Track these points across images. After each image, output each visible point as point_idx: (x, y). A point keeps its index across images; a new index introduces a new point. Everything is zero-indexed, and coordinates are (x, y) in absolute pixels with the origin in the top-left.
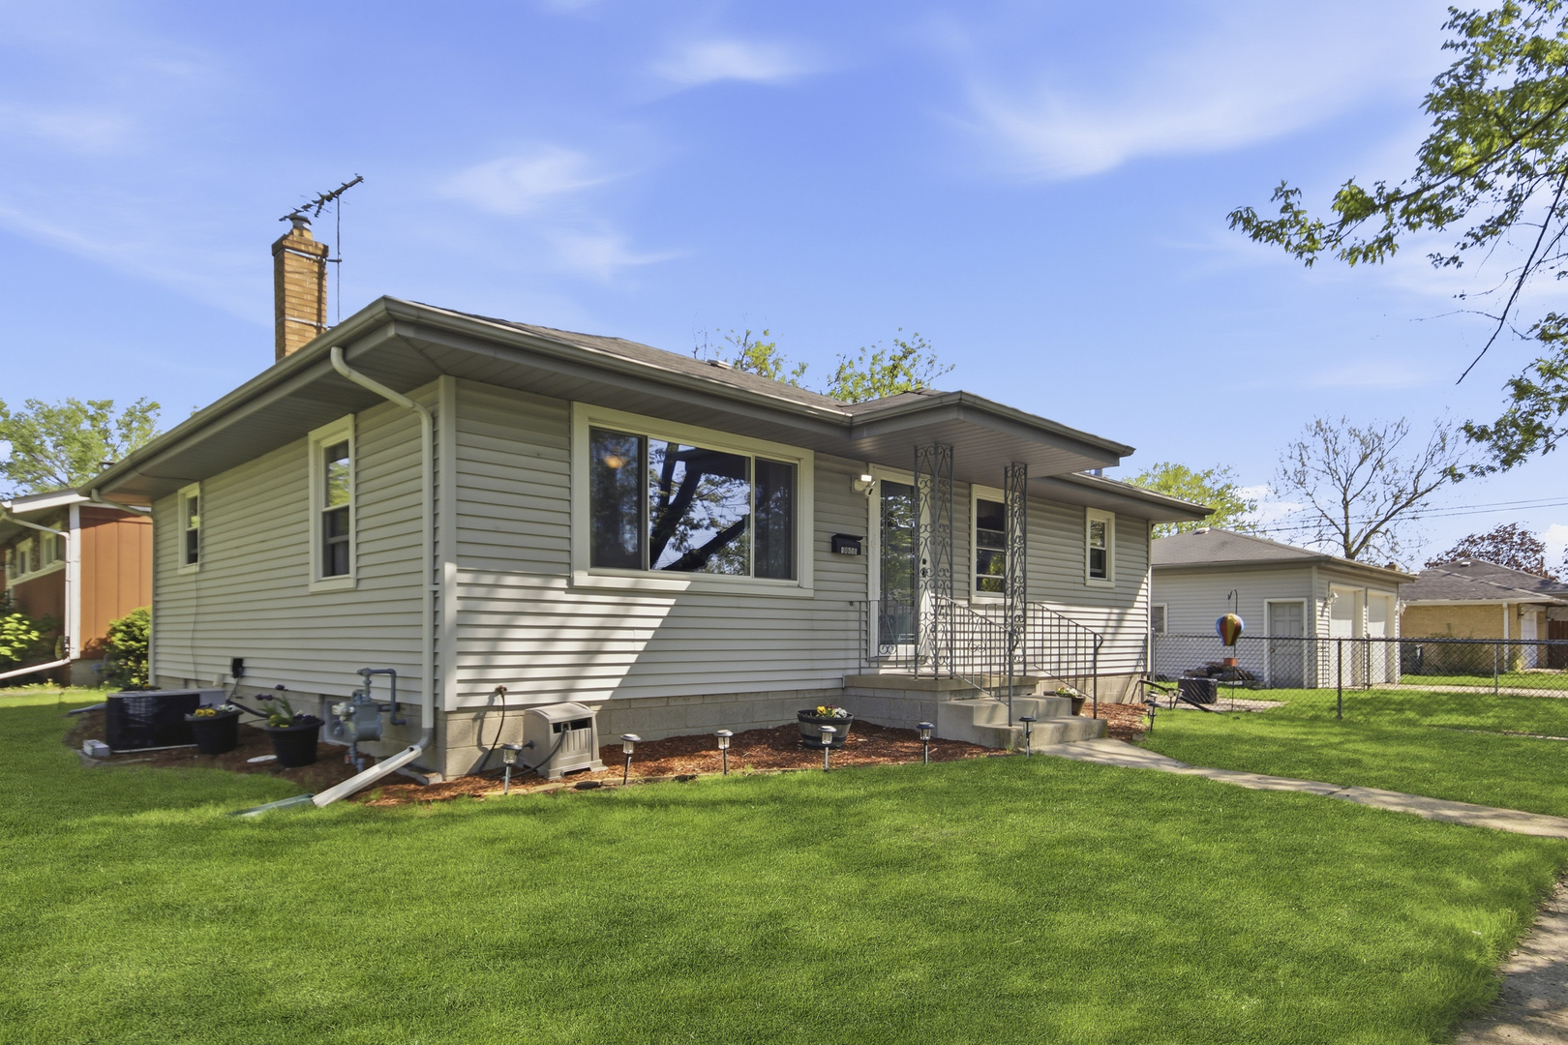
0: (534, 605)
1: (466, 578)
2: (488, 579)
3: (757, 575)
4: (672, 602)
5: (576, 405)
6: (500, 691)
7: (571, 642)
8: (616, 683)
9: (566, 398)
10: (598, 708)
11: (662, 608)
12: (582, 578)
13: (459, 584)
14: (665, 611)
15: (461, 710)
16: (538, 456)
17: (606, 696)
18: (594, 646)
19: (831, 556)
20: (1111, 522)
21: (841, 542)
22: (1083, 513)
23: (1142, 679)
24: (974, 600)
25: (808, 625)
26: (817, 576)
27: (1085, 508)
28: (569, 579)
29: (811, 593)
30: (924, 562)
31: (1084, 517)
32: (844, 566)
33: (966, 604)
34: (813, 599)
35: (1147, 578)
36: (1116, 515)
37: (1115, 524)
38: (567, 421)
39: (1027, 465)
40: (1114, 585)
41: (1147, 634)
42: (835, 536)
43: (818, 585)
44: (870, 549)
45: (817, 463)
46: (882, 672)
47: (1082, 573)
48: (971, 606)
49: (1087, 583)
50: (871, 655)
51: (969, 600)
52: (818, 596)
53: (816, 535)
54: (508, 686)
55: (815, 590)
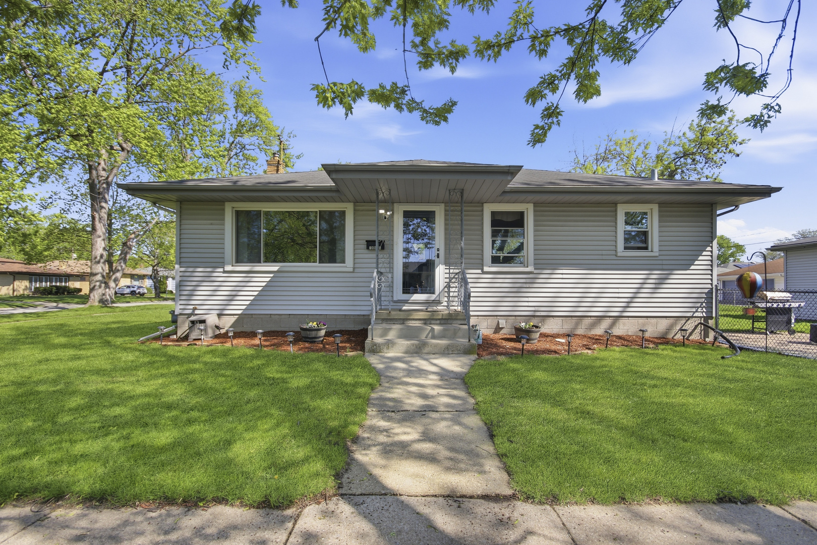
0: (208, 278)
1: (183, 269)
2: (191, 269)
3: (320, 263)
4: (272, 275)
5: (226, 203)
6: (195, 309)
7: (224, 292)
8: (244, 307)
9: (222, 202)
10: (237, 316)
11: (267, 278)
12: (228, 268)
13: (180, 272)
14: (268, 279)
15: (181, 314)
16: (212, 224)
17: (240, 312)
18: (234, 293)
19: (366, 251)
20: (654, 210)
21: (370, 244)
22: (614, 209)
23: (702, 321)
24: (486, 269)
25: (351, 284)
26: (357, 261)
27: (615, 204)
28: (224, 268)
29: (351, 270)
30: (438, 250)
31: (616, 211)
32: (374, 256)
33: (480, 271)
34: (353, 272)
35: (712, 247)
36: (661, 205)
37: (660, 211)
38: (224, 210)
39: (463, 189)
40: (657, 254)
41: (712, 289)
42: (367, 241)
43: (357, 265)
44: (395, 246)
45: (357, 208)
46: (404, 308)
47: (613, 248)
48: (484, 273)
49: (619, 254)
50: (395, 299)
51: (482, 269)
52: (356, 270)
53: (357, 242)
54: (198, 307)
55: (354, 268)
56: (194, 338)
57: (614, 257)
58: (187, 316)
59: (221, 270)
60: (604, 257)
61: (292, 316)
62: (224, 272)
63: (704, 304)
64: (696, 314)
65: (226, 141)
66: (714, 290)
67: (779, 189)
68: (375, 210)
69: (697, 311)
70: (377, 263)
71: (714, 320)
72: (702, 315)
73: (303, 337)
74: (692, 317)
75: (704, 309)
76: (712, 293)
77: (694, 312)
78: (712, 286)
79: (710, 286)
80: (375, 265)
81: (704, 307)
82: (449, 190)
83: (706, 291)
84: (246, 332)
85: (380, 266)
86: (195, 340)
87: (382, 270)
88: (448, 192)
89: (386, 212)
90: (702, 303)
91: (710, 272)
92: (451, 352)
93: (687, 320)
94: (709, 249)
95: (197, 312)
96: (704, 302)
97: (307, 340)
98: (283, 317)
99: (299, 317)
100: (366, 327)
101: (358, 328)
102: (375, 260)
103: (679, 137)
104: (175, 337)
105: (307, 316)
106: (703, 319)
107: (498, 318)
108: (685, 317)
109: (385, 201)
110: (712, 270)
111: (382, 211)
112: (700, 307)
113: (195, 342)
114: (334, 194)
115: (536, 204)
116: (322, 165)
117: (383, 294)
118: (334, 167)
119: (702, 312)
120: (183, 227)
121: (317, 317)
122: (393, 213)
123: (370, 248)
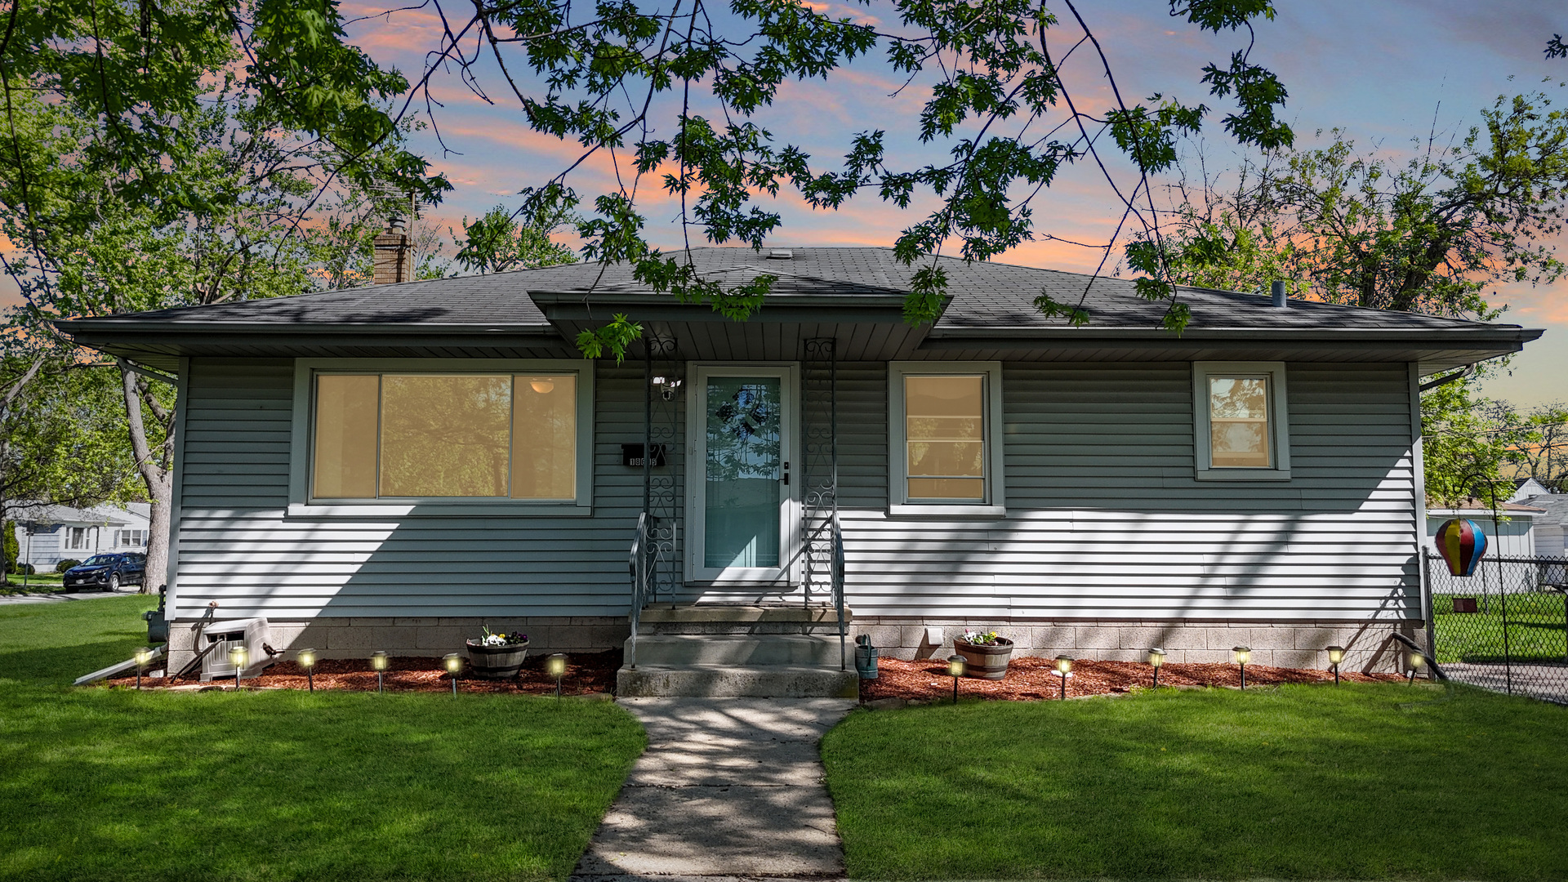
5: (298, 360)
6: (213, 607)
8: (324, 601)
9: (289, 357)
11: (382, 533)
12: (297, 509)
14: (385, 535)
15: (179, 620)
16: (261, 408)
19: (623, 469)
20: (1275, 376)
21: (631, 452)
22: (1186, 373)
23: (1398, 632)
24: (895, 509)
25: (586, 545)
26: (601, 491)
27: (1189, 363)
28: (286, 509)
29: (587, 512)
30: (787, 466)
31: (1191, 378)
32: (641, 479)
33: (881, 515)
34: (592, 517)
35: (1411, 459)
36: (1291, 364)
37: (1289, 379)
38: (292, 375)
39: (834, 339)
40: (1287, 476)
41: (1417, 555)
42: (624, 446)
43: (600, 502)
44: (688, 456)
45: (602, 371)
46: (703, 599)
47: (1187, 461)
48: (890, 518)
49: (1200, 476)
50: (687, 579)
51: (887, 511)
52: (599, 513)
53: (601, 448)
54: (220, 602)
55: (593, 509)
56: (216, 674)
57: (1190, 483)
58: (192, 624)
59: (281, 514)
60: (1167, 482)
61: (444, 623)
62: (288, 519)
63: (1400, 591)
64: (1382, 615)
65: (226, 139)
66: (1421, 558)
67: (1536, 334)
68: (642, 377)
69: (1383, 608)
70: (647, 496)
71: (1425, 629)
72: (1395, 617)
73: (475, 668)
74: (1374, 621)
75: (1401, 602)
76: (1418, 565)
77: (1378, 610)
78: (1417, 549)
79: (1411, 549)
80: (641, 501)
81: (1400, 598)
82: (805, 340)
83: (1404, 560)
84: (334, 662)
85: (654, 502)
86: (216, 679)
87: (659, 513)
88: (802, 342)
89: (668, 381)
90: (1395, 588)
91: (1409, 517)
92: (803, 694)
93: (1364, 628)
94: (1402, 463)
95: (217, 613)
96: (1400, 586)
97: (484, 674)
98: (423, 623)
99: (461, 623)
100: (618, 647)
101: (600, 647)
102: (641, 491)
103: (1456, 150)
104: (161, 674)
105: (479, 621)
106: (1399, 626)
107: (926, 622)
108: (1359, 621)
109: (665, 357)
110: (1414, 513)
111: (657, 380)
112: (1391, 597)
113: (217, 684)
114: (550, 345)
115: (1007, 364)
116: (530, 293)
117: (659, 567)
118: (555, 298)
119: (1397, 610)
120: (193, 414)
121: (505, 623)
122: (684, 384)
123: (632, 462)
